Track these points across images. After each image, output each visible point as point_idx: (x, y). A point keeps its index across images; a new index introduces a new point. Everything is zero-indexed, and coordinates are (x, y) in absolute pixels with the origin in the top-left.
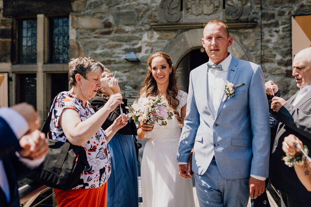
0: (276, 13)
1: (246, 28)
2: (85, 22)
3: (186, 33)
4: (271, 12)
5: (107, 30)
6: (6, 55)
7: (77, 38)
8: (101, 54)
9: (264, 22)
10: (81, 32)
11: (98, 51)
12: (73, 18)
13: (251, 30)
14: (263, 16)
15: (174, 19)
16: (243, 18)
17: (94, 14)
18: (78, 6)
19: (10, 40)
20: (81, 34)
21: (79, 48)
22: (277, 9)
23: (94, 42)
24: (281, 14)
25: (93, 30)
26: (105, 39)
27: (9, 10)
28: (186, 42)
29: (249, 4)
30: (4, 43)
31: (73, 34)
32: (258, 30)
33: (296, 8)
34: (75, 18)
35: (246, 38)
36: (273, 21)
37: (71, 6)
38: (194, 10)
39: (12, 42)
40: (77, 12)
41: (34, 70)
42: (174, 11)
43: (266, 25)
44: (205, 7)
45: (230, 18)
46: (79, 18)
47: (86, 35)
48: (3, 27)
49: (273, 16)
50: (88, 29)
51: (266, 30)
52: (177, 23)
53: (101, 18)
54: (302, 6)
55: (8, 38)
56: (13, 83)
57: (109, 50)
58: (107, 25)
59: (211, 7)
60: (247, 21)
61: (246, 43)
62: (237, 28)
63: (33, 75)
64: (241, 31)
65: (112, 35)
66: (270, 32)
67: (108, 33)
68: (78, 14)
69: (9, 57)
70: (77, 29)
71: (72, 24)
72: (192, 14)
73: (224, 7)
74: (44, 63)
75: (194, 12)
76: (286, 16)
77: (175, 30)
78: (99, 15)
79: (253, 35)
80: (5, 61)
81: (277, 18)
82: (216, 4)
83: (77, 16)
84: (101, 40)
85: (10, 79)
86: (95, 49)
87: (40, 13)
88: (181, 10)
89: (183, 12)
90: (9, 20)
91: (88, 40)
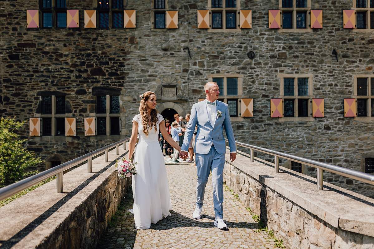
0: (193, 97)
1: (184, 102)
2: (126, 98)
3: (164, 104)
4: (192, 97)
5: (134, 101)
6: (93, 110)
7: (123, 104)
8: (132, 110)
9: (190, 100)
10: (124, 102)
11: (131, 109)
12: (121, 97)
13: (185, 103)
14: (190, 98)
15: (159, 98)
16: (183, 99)
17: (129, 96)
18: (123, 92)
19: (95, 104)
20: (124, 103)
21: (123, 108)
22: (194, 96)
23: (129, 106)
24: (195, 98)
25: (129, 101)
26: (134, 105)
27: (95, 93)
28: (163, 107)
29: (185, 94)
30: (92, 106)
31: (121, 103)
32: (188, 103)
33: (200, 96)
34: (122, 97)
35: (184, 105)
36: (192, 100)
37: (120, 92)
38: (166, 95)
39: (96, 105)
40: (123, 94)
41: (105, 116)
42: (159, 96)
43: (190, 101)
44: (170, 95)
45: (179, 99)
46: (124, 97)
47: (126, 103)
48: (92, 99)
49: (192, 99)
50: (127, 101)
51: (190, 103)
52: (161, 100)
53: (132, 97)
54: (202, 96)
55: (94, 103)
56: (96, 121)
57: (135, 109)
58: (135, 100)
59: (172, 95)
60: (184, 100)
61: (184, 107)
62: (181, 102)
63: (105, 118)
64: (182, 103)
65: (136, 103)
66: (192, 104)
67: (135, 102)
68: (123, 95)
69: (94, 111)
70: (123, 101)
71: (121, 99)
72: (166, 97)
73: (176, 95)
74: (110, 113)
75: (167, 96)
76: (197, 99)
77: (160, 102)
78: (131, 96)
79: (186, 105)
80: (93, 112)
81: (194, 99)
82: (174, 94)
83: (123, 96)
84: (133, 105)
85: (95, 119)
86: (130, 108)
87: (108, 94)
88: (162, 95)
89: (163, 96)
90: (95, 97)
91: (127, 105)
